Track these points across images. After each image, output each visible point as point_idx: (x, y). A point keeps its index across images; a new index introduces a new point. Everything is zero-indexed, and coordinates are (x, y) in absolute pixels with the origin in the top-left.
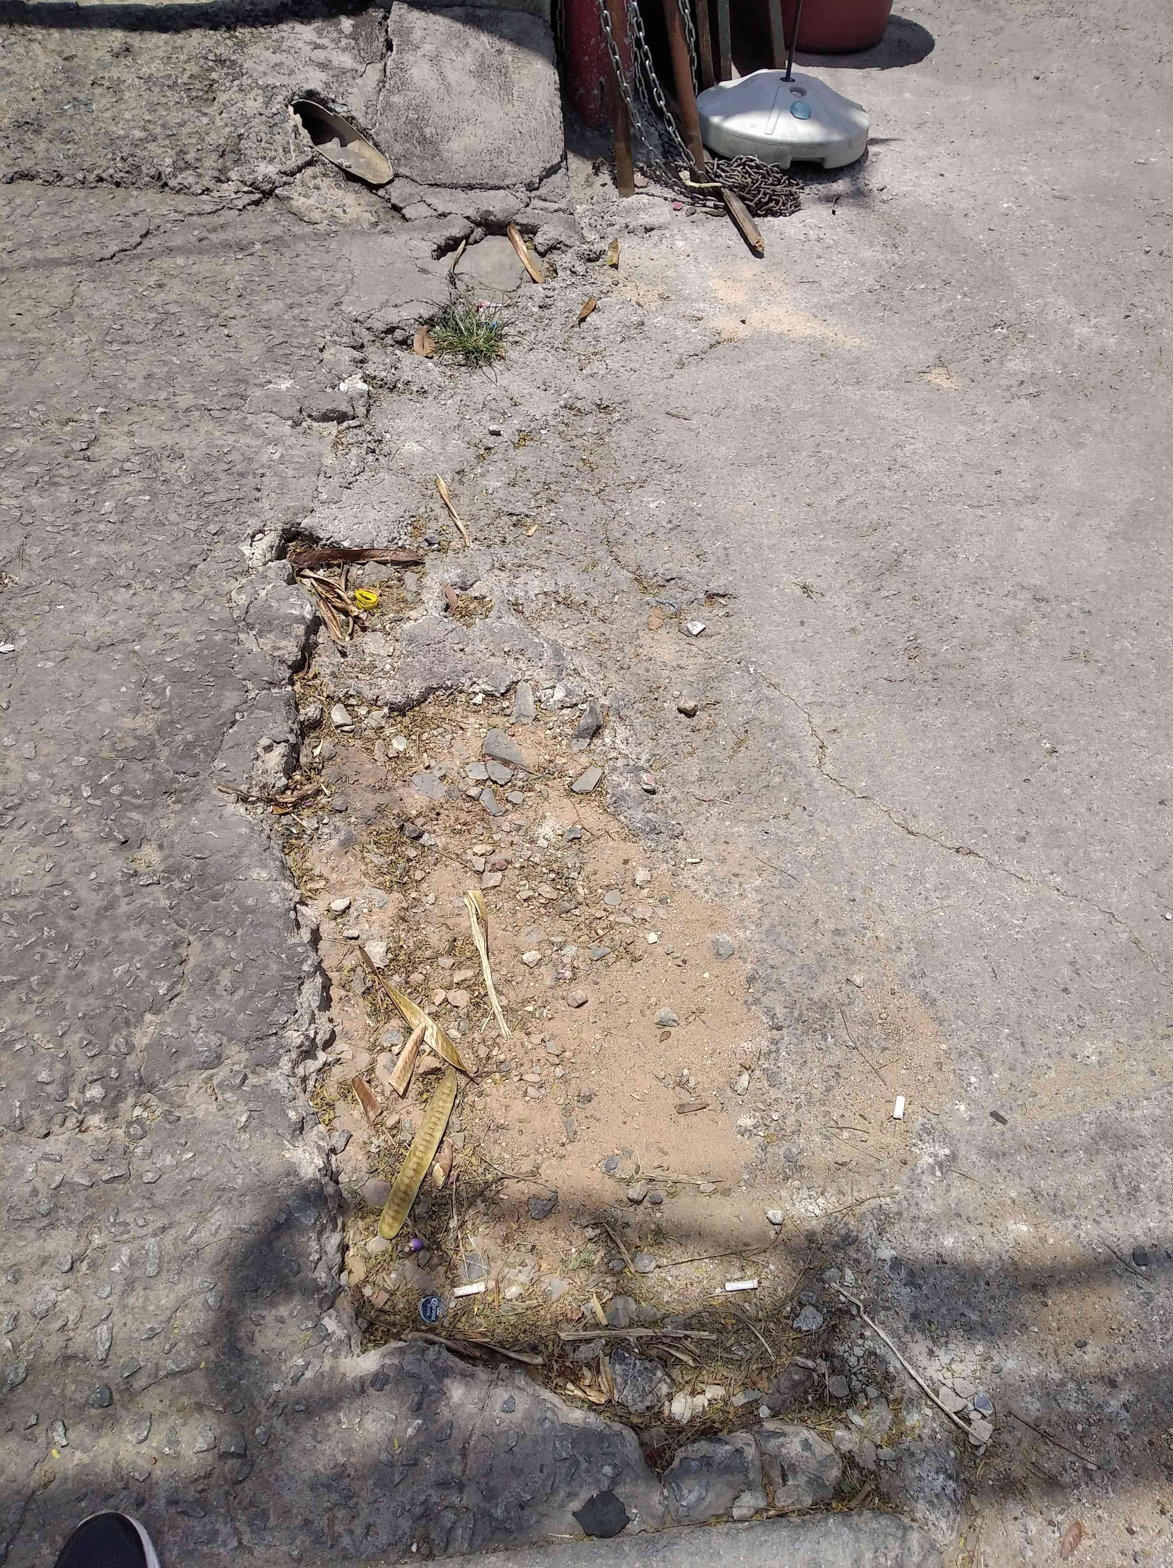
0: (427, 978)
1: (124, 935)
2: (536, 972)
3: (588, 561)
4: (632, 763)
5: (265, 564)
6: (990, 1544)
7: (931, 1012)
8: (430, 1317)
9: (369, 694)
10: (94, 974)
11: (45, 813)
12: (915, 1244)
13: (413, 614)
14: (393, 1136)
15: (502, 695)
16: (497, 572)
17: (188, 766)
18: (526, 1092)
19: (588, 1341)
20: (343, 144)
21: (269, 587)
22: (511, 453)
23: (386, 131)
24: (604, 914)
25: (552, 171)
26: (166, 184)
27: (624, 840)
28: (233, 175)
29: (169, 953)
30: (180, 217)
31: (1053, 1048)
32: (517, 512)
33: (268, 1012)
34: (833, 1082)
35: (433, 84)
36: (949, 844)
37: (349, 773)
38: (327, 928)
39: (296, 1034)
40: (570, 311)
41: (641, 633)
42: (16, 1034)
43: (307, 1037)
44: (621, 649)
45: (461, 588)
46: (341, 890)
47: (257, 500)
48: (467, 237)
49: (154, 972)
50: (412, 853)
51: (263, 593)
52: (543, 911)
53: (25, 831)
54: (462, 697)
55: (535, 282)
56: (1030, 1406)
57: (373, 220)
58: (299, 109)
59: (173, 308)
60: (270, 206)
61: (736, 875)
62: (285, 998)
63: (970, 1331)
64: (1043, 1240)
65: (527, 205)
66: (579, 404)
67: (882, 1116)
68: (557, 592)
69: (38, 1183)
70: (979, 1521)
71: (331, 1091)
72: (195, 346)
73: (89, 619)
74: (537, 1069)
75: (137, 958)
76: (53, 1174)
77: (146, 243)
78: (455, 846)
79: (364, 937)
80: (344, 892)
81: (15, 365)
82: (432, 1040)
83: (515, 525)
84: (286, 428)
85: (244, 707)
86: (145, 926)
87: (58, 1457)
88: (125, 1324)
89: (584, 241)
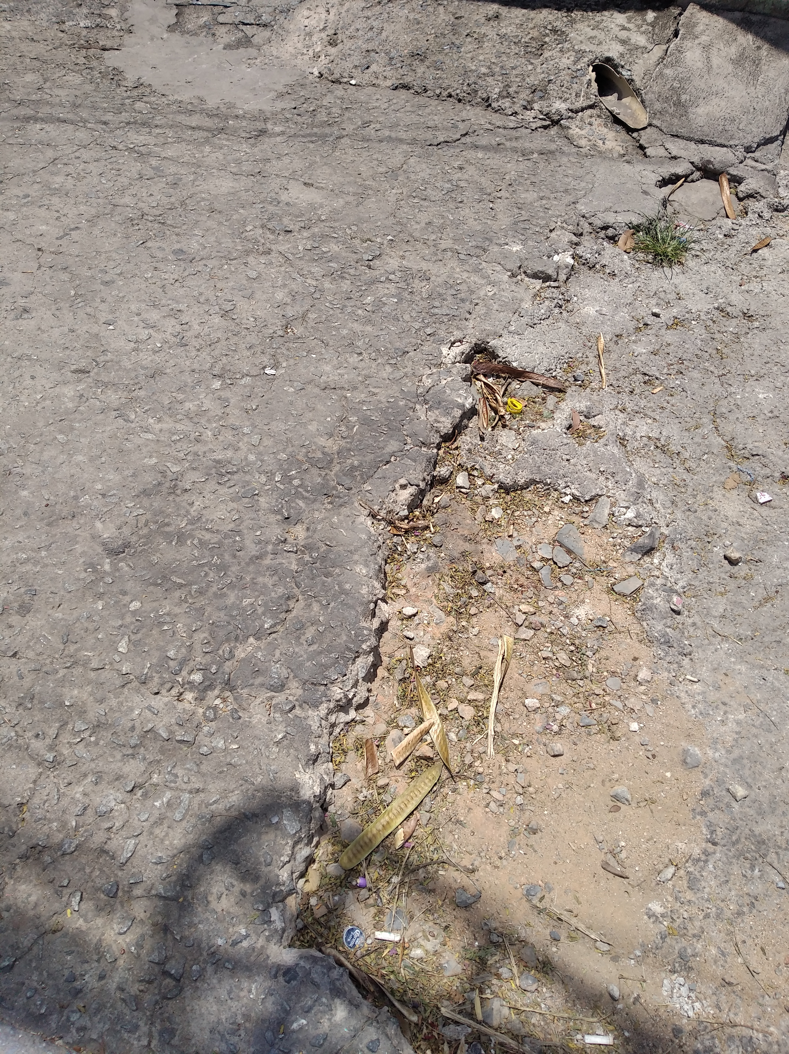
0: (449, 688)
1: (260, 579)
2: (532, 716)
3: (693, 423)
4: (669, 584)
5: (454, 363)
8: (349, 943)
9: (488, 471)
10: (232, 598)
11: (248, 483)
13: (543, 425)
14: (379, 794)
15: (586, 501)
16: (617, 412)
17: (347, 482)
18: (488, 804)
19: (457, 1023)
20: (620, 98)
21: (449, 379)
22: (663, 331)
23: (653, 92)
24: (602, 692)
25: (771, 140)
26: (490, 105)
27: (640, 642)
28: (536, 106)
29: (282, 602)
30: (490, 127)
32: (650, 374)
33: (326, 667)
35: (700, 65)
37: (453, 521)
38: (394, 624)
39: (339, 691)
40: (747, 243)
41: (715, 489)
42: (168, 619)
43: (346, 696)
44: (695, 496)
45: (585, 416)
46: (415, 601)
47: (466, 319)
48: (687, 176)
49: (268, 611)
50: (475, 593)
51: (444, 382)
52: (554, 672)
53: (231, 490)
54: (556, 494)
55: (727, 217)
57: (622, 152)
58: (596, 69)
59: (462, 184)
60: (554, 131)
61: (724, 704)
62: (342, 662)
65: (741, 162)
66: (729, 309)
68: (658, 439)
69: (138, 723)
71: (349, 741)
72: (467, 211)
73: (328, 368)
74: (503, 790)
75: (262, 597)
76: (149, 721)
77: (463, 140)
78: (508, 599)
79: (417, 640)
80: (417, 604)
81: (350, 198)
82: (434, 734)
83: (645, 383)
84: (505, 277)
85: (400, 454)
86: (276, 578)
87: (69, 915)
88: (146, 846)
89: (777, 195)
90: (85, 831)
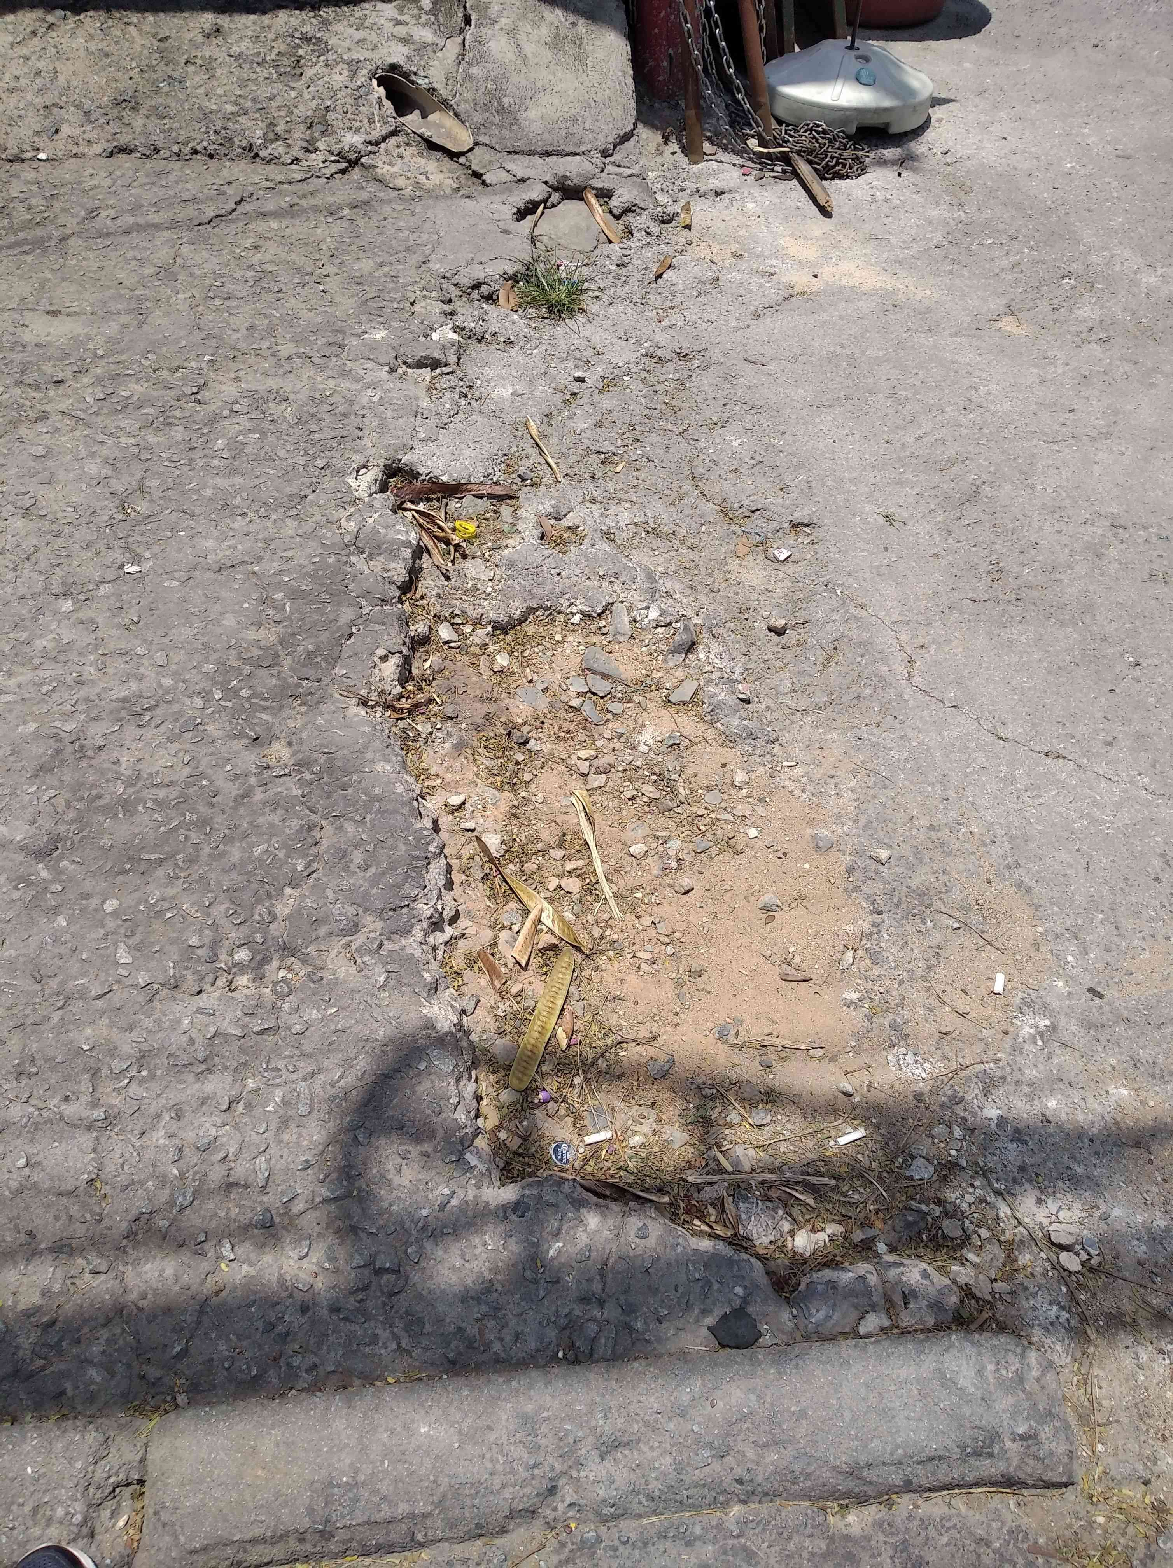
0: (540, 867)
1: (261, 820)
2: (643, 863)
3: (674, 495)
4: (726, 676)
5: (370, 495)
6: (1103, 1369)
7: (1027, 899)
8: (561, 1160)
9: (474, 614)
10: (235, 853)
11: (181, 713)
12: (1019, 1104)
13: (511, 542)
14: (518, 1003)
15: (599, 615)
16: (588, 504)
17: (311, 673)
18: (639, 967)
19: (711, 1184)
20: (424, 116)
21: (376, 516)
22: (596, 396)
23: (466, 101)
24: (705, 812)
25: (625, 138)
26: (257, 155)
27: (721, 746)
28: (321, 145)
29: (305, 835)
30: (272, 185)
31: (1146, 932)
32: (604, 450)
33: (399, 886)
34: (933, 961)
35: (510, 56)
36: (1037, 748)
37: (457, 684)
38: (445, 820)
39: (426, 907)
40: (646, 269)
41: (729, 560)
42: (166, 905)
43: (436, 910)
44: (711, 575)
45: (556, 519)
46: (456, 788)
47: (360, 438)
48: (545, 201)
49: (291, 851)
50: (520, 757)
51: (371, 521)
52: (647, 809)
53: (162, 729)
54: (561, 618)
55: (610, 242)
56: (1137, 1250)
57: (455, 186)
58: (381, 82)
59: (269, 267)
60: (356, 174)
61: (832, 777)
62: (414, 874)
63: (1075, 1182)
64: (1144, 1103)
65: (602, 171)
66: (659, 353)
67: (982, 991)
68: (646, 523)
69: (194, 1033)
70: (1091, 1350)
71: (458, 962)
72: (293, 300)
73: (210, 544)
74: (649, 947)
75: (274, 839)
76: (207, 1025)
77: (240, 209)
78: (559, 750)
79: (479, 829)
80: (460, 790)
81: (125, 319)
82: (547, 919)
83: (602, 463)
84: (383, 373)
85: (360, 621)
86: (280, 812)
87: (226, 1269)
88: (282, 1157)
89: (657, 204)
90: (195, 1173)
